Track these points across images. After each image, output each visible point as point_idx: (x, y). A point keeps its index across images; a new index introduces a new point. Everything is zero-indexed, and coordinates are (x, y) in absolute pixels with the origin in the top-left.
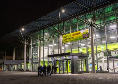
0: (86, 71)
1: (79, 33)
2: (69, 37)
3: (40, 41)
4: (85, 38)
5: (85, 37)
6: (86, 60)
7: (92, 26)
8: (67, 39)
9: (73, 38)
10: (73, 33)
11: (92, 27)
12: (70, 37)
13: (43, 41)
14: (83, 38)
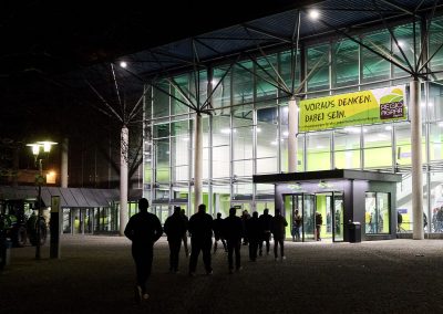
0: (390, 232)
1: (367, 99)
2: (326, 111)
3: (199, 115)
4: (391, 116)
5: (390, 112)
6: (390, 194)
7: (416, 75)
8: (318, 117)
9: (341, 114)
10: (342, 96)
11: (416, 79)
12: (330, 110)
13: (209, 113)
14: (383, 117)
